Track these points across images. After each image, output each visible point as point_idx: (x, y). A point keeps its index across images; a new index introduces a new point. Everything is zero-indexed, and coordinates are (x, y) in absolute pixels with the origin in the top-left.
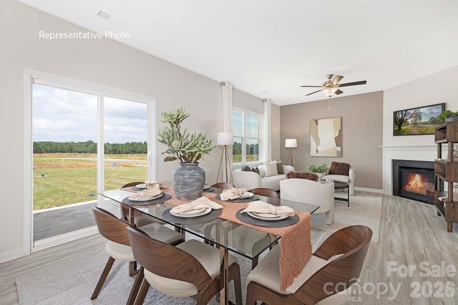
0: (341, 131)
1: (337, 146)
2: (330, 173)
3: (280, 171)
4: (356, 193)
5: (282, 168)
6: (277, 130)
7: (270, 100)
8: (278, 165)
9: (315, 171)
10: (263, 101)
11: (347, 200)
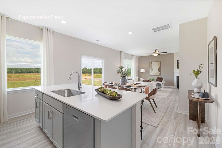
0: (160, 66)
1: (159, 71)
2: (156, 81)
3: (139, 80)
4: (164, 88)
5: (140, 79)
6: (138, 65)
7: (135, 55)
8: (138, 78)
9: (151, 80)
10: (133, 55)
11: (161, 89)
